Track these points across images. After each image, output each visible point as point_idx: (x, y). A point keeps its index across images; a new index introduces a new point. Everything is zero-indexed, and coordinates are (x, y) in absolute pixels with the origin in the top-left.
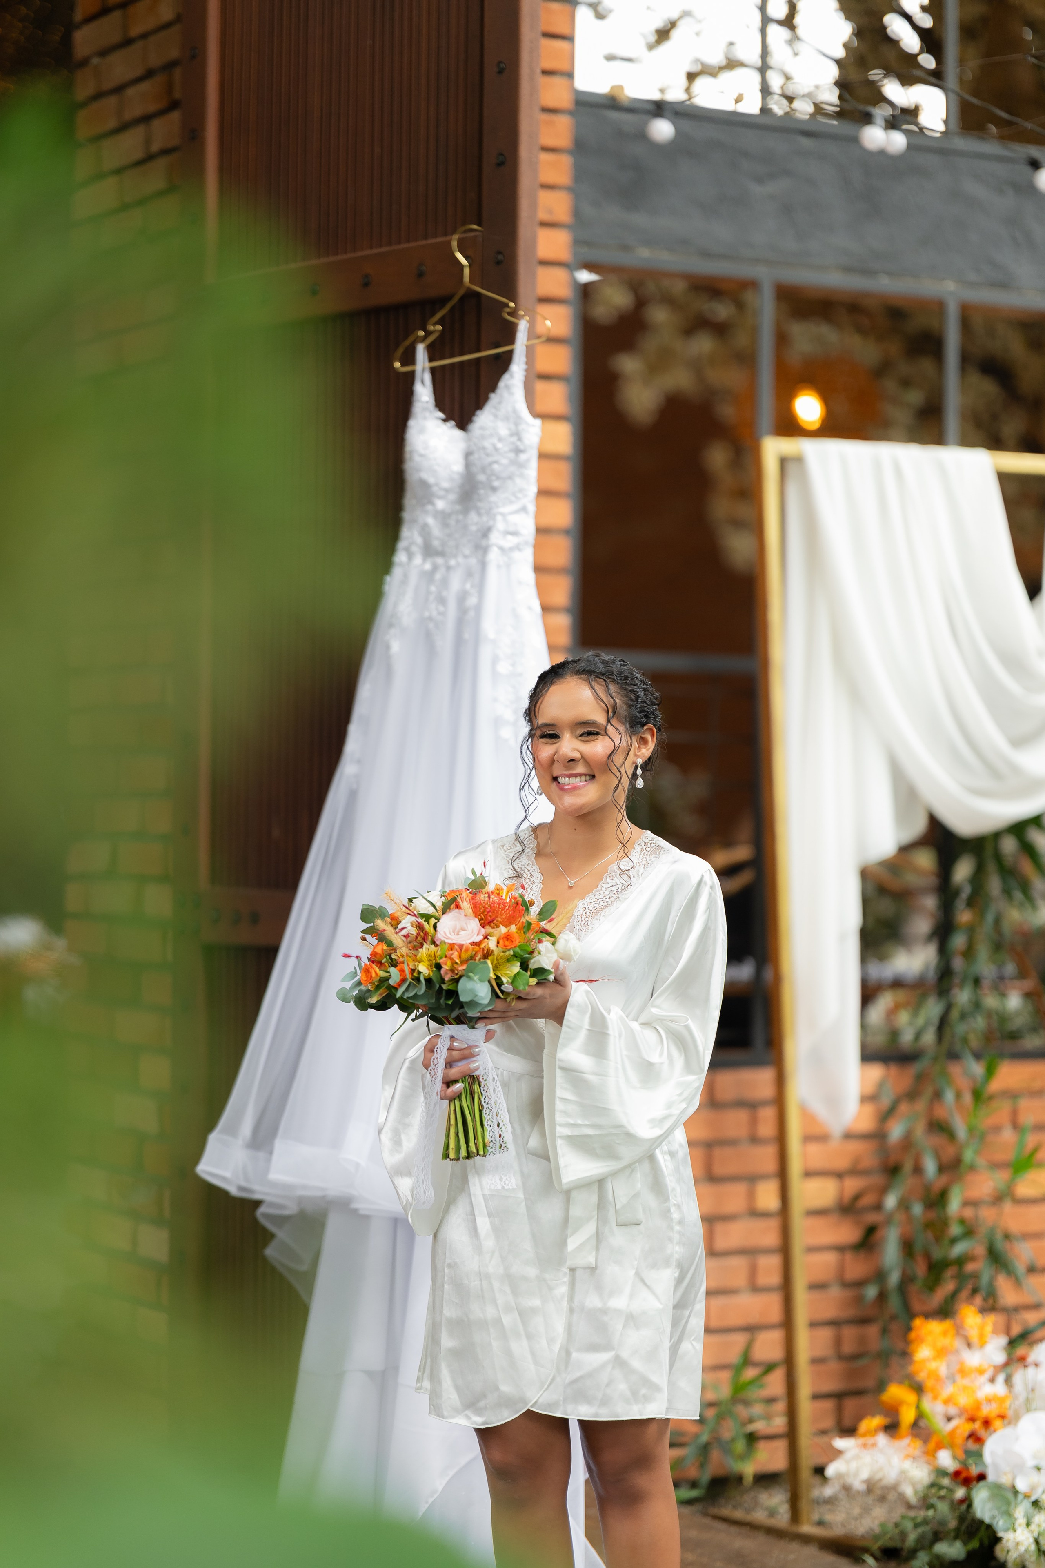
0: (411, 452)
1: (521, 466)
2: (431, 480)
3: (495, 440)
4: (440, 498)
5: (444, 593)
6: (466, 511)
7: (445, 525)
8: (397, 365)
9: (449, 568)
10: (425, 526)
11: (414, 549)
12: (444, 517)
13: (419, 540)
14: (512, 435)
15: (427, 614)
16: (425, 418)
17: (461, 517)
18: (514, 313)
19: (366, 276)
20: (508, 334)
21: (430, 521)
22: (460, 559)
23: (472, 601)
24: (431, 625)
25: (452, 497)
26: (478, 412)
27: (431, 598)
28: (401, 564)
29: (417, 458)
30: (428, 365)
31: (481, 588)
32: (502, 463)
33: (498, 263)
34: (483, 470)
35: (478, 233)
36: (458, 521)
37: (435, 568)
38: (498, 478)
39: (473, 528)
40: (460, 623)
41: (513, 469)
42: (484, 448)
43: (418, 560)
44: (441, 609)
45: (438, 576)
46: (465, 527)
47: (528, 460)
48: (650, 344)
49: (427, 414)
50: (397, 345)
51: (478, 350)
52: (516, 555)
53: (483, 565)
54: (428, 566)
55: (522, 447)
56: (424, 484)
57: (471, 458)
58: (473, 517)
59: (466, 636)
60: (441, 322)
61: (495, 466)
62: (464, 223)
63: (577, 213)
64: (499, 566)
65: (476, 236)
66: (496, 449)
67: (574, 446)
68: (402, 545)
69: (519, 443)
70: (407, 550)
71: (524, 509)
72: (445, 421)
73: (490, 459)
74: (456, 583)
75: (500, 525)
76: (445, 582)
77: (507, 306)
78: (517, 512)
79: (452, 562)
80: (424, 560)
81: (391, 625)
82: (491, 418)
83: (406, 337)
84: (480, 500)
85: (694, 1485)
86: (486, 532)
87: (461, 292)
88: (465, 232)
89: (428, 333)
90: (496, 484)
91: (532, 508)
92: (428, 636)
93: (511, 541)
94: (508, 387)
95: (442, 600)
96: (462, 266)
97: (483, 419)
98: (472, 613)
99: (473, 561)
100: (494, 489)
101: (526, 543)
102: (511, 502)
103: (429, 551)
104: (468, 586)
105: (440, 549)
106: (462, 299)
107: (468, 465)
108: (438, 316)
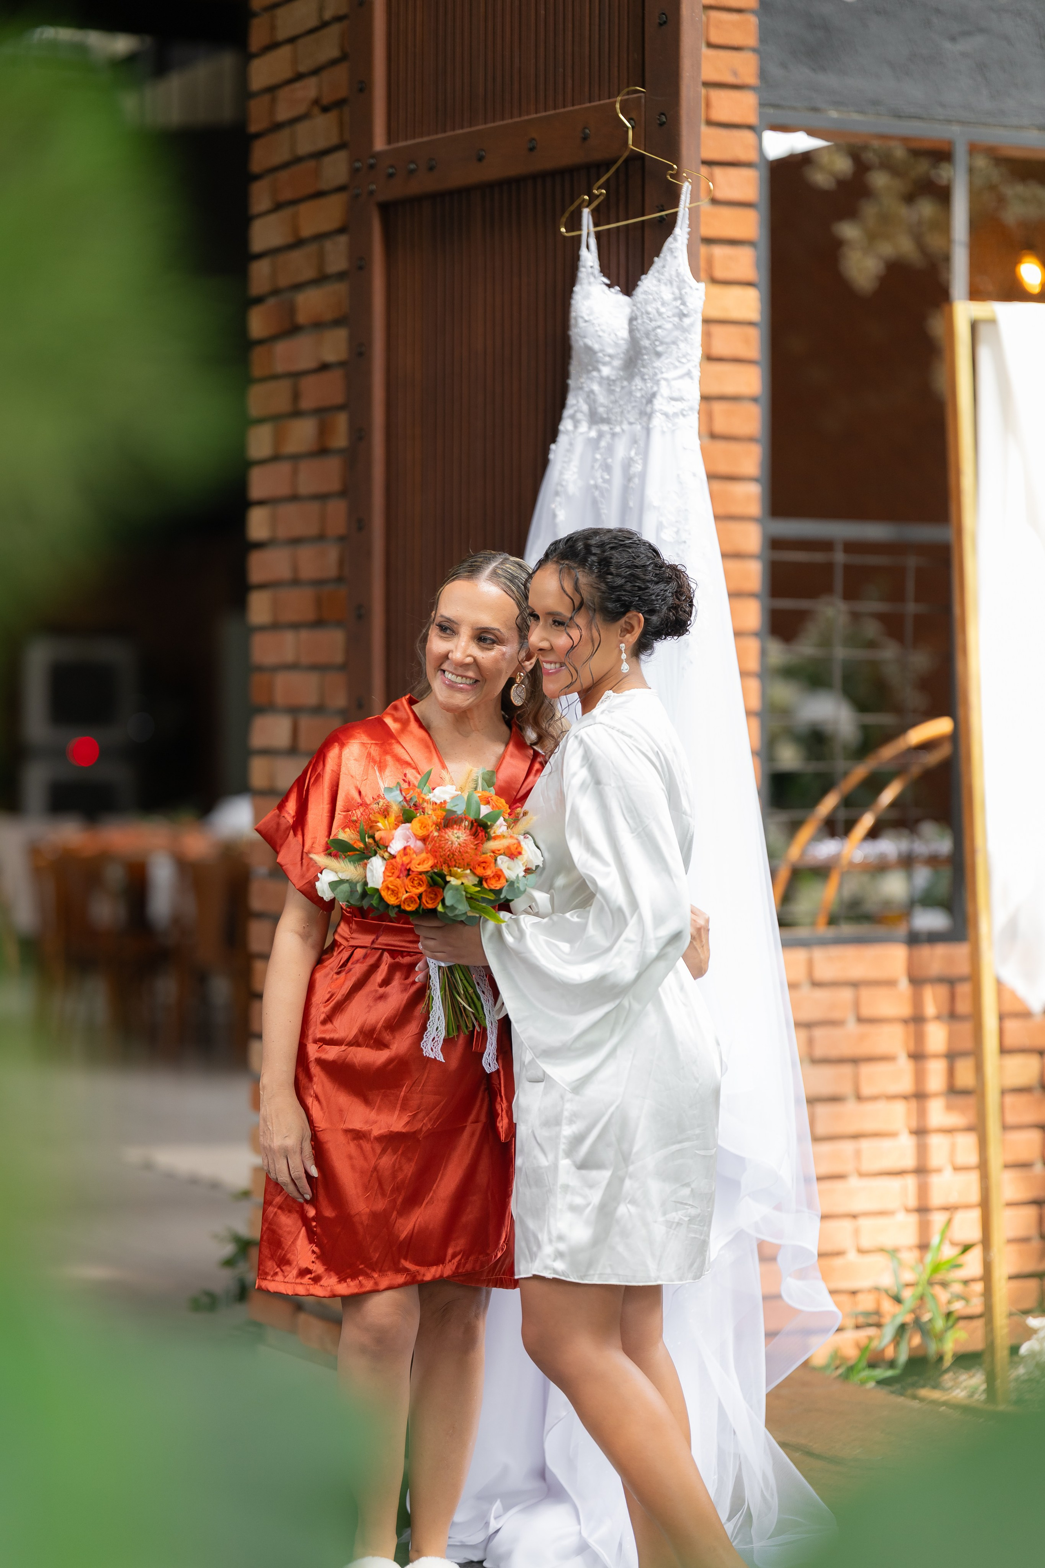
0: (576, 319)
1: (684, 330)
2: (596, 347)
3: (659, 304)
4: (605, 364)
5: (609, 460)
6: (630, 377)
7: (611, 392)
8: (563, 230)
9: (614, 435)
10: (592, 392)
11: (579, 416)
12: (608, 384)
13: (585, 408)
14: (675, 299)
15: (592, 482)
16: (590, 283)
17: (625, 383)
18: (676, 176)
19: (533, 139)
20: (672, 196)
21: (596, 387)
22: (626, 426)
23: (637, 468)
24: (597, 493)
25: (617, 363)
26: (643, 277)
27: (597, 465)
28: (567, 432)
29: (581, 324)
30: (592, 229)
31: (645, 454)
32: (667, 328)
33: (662, 124)
34: (647, 335)
35: (642, 94)
36: (623, 388)
37: (601, 435)
38: (662, 343)
39: (638, 394)
40: (626, 490)
41: (676, 333)
42: (648, 313)
43: (584, 427)
44: (607, 477)
45: (603, 444)
46: (630, 393)
47: (692, 325)
48: (869, 210)
49: (592, 279)
50: (563, 212)
51: (643, 215)
52: (680, 420)
53: (648, 431)
54: (593, 434)
55: (685, 312)
56: (589, 349)
57: (635, 323)
58: (638, 382)
59: (631, 504)
60: (606, 186)
61: (659, 331)
62: (628, 87)
63: (763, 74)
64: (663, 432)
65: (640, 97)
66: (660, 314)
67: (762, 313)
68: (567, 413)
69: (682, 307)
70: (572, 417)
71: (689, 374)
72: (609, 286)
73: (653, 324)
74: (621, 450)
75: (664, 390)
76: (610, 449)
77: (672, 168)
78: (681, 377)
79: (618, 429)
80: (590, 428)
81: (557, 494)
82: (655, 282)
83: (572, 202)
84: (644, 366)
85: (892, 1364)
86: (650, 398)
87: (626, 155)
88: (628, 93)
89: (593, 197)
90: (659, 349)
91: (696, 373)
92: (595, 502)
93: (672, 408)
94: (671, 251)
95: (607, 468)
96: (628, 128)
97: (647, 283)
98: (636, 480)
99: (638, 427)
100: (658, 355)
101: (691, 409)
102: (676, 367)
103: (594, 418)
104: (633, 453)
105: (605, 416)
106: (626, 161)
107: (631, 331)
108: (603, 180)
